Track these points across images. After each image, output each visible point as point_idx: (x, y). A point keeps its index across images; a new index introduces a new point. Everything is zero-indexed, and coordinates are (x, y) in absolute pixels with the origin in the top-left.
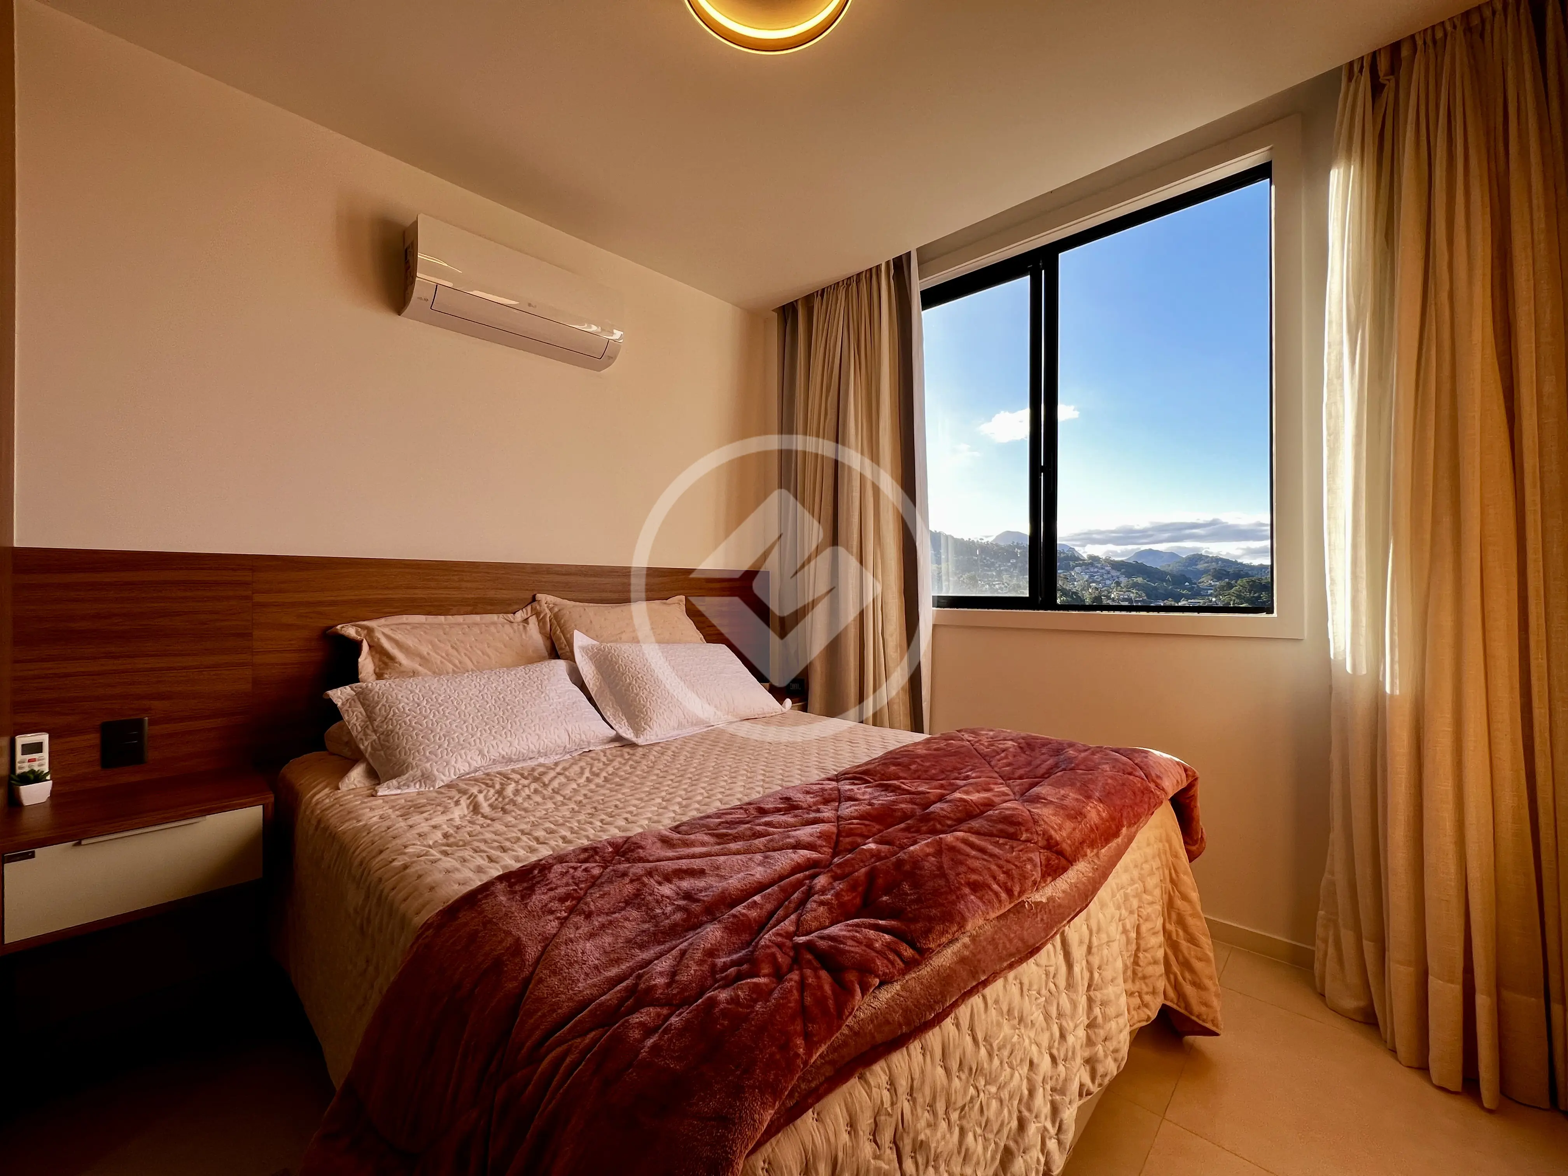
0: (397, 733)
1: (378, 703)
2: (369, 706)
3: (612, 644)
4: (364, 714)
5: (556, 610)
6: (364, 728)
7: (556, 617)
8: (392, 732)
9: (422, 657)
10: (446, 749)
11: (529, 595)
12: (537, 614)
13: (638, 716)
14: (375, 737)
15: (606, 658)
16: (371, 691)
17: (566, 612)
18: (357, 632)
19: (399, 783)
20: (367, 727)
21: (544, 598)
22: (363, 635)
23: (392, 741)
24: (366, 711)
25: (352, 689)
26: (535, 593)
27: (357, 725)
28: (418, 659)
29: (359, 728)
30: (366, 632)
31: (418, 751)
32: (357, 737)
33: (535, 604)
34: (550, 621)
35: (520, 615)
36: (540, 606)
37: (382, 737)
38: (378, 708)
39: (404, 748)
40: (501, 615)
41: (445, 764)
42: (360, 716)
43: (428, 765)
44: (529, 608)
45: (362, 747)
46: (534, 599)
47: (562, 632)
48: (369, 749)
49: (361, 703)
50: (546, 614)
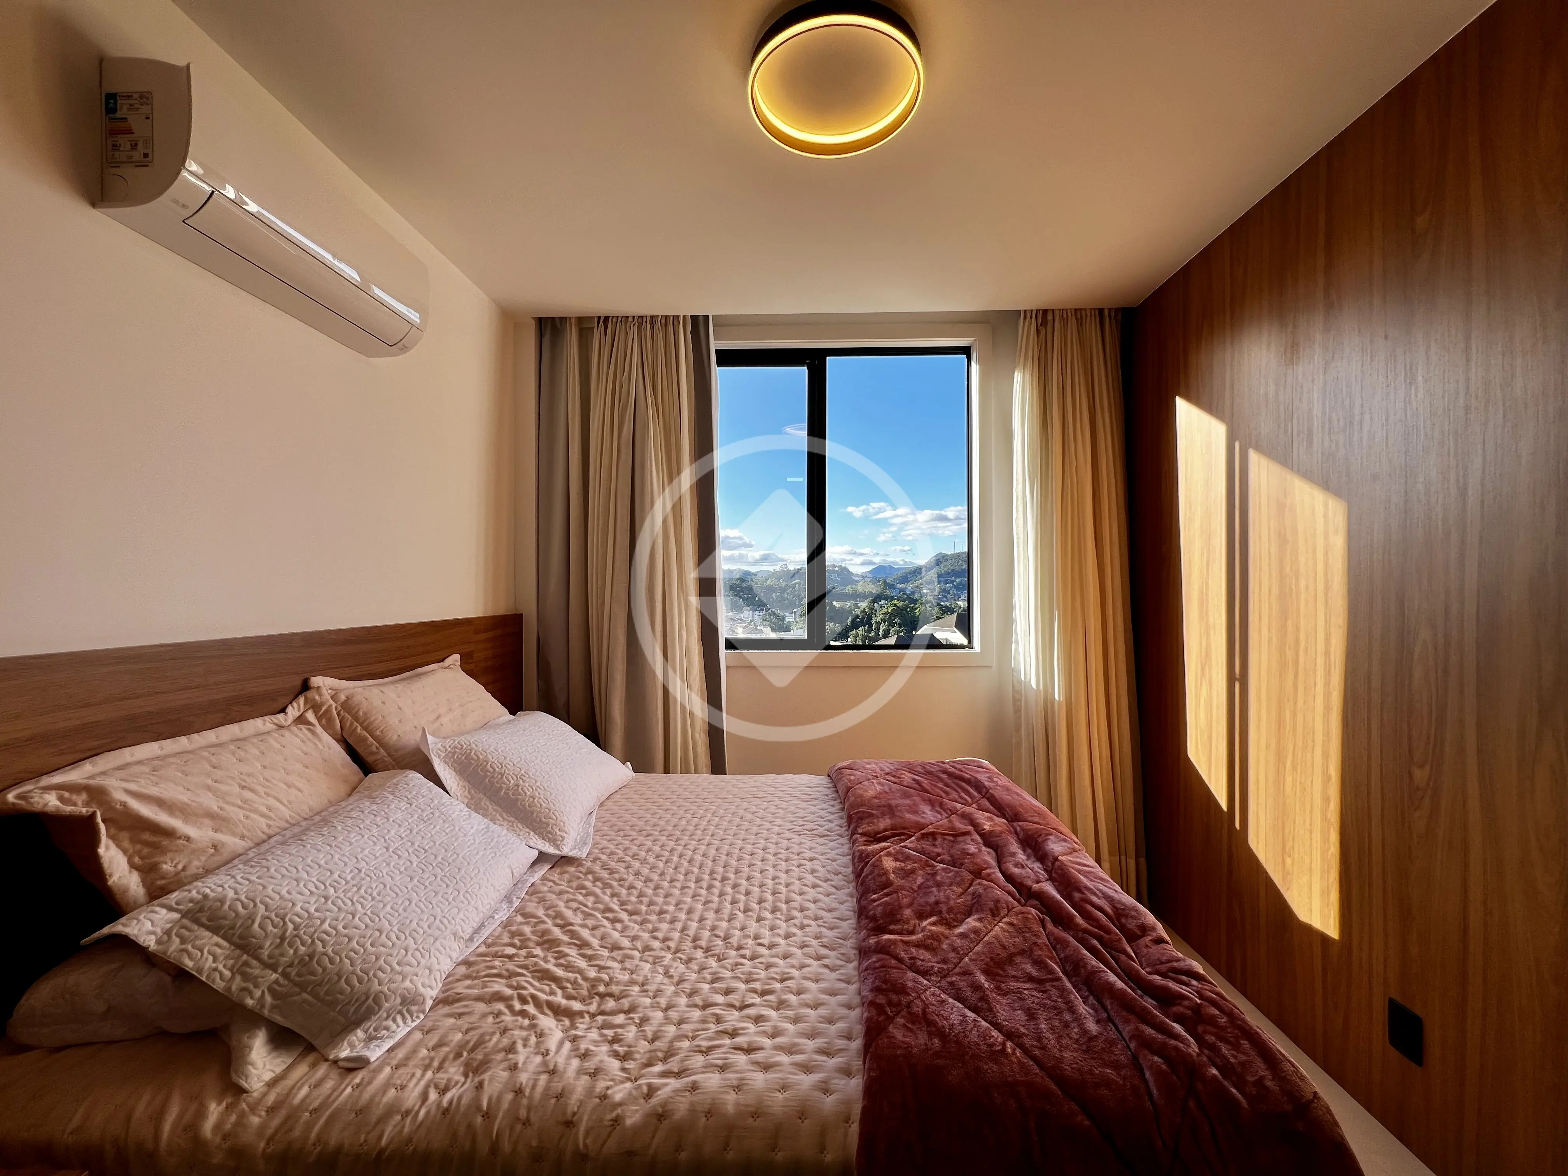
0: (325, 954)
1: (251, 918)
2: (232, 928)
3: (468, 737)
4: (225, 944)
5: (343, 697)
6: (240, 970)
7: (347, 706)
8: (311, 956)
9: (211, 816)
10: (417, 949)
11: (297, 682)
12: (315, 707)
13: (548, 825)
14: (274, 976)
15: (468, 757)
16: (222, 901)
17: (357, 699)
18: (61, 799)
19: (366, 1032)
20: (246, 964)
21: (323, 683)
22: (80, 803)
23: (320, 970)
24: (224, 937)
25: (170, 909)
26: (306, 676)
27: (221, 967)
28: (207, 822)
29: (227, 973)
30: (84, 796)
31: (380, 969)
32: (229, 989)
33: (310, 694)
34: (338, 714)
35: (293, 712)
36: (320, 695)
37: (293, 972)
38: (256, 925)
39: (353, 973)
40: (267, 718)
41: (427, 971)
42: (219, 951)
43: (407, 984)
44: (302, 700)
45: (250, 1002)
46: (305, 686)
47: (366, 729)
48: (268, 999)
49: (208, 928)
50: (330, 706)
